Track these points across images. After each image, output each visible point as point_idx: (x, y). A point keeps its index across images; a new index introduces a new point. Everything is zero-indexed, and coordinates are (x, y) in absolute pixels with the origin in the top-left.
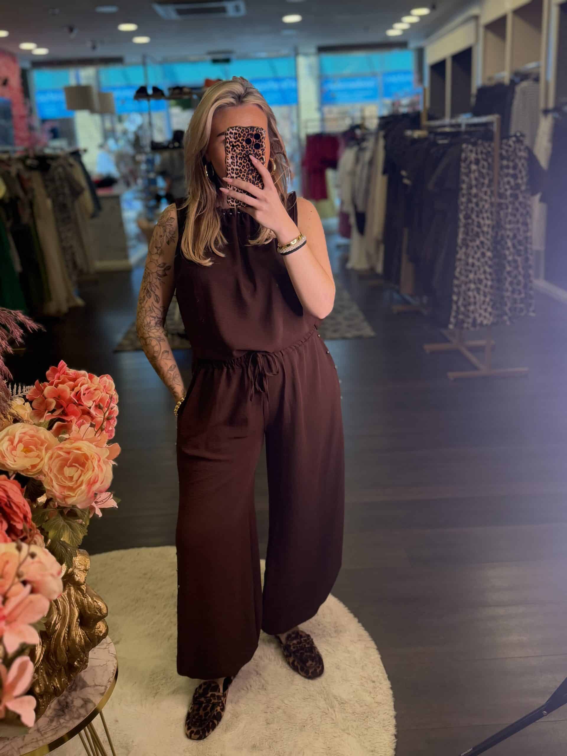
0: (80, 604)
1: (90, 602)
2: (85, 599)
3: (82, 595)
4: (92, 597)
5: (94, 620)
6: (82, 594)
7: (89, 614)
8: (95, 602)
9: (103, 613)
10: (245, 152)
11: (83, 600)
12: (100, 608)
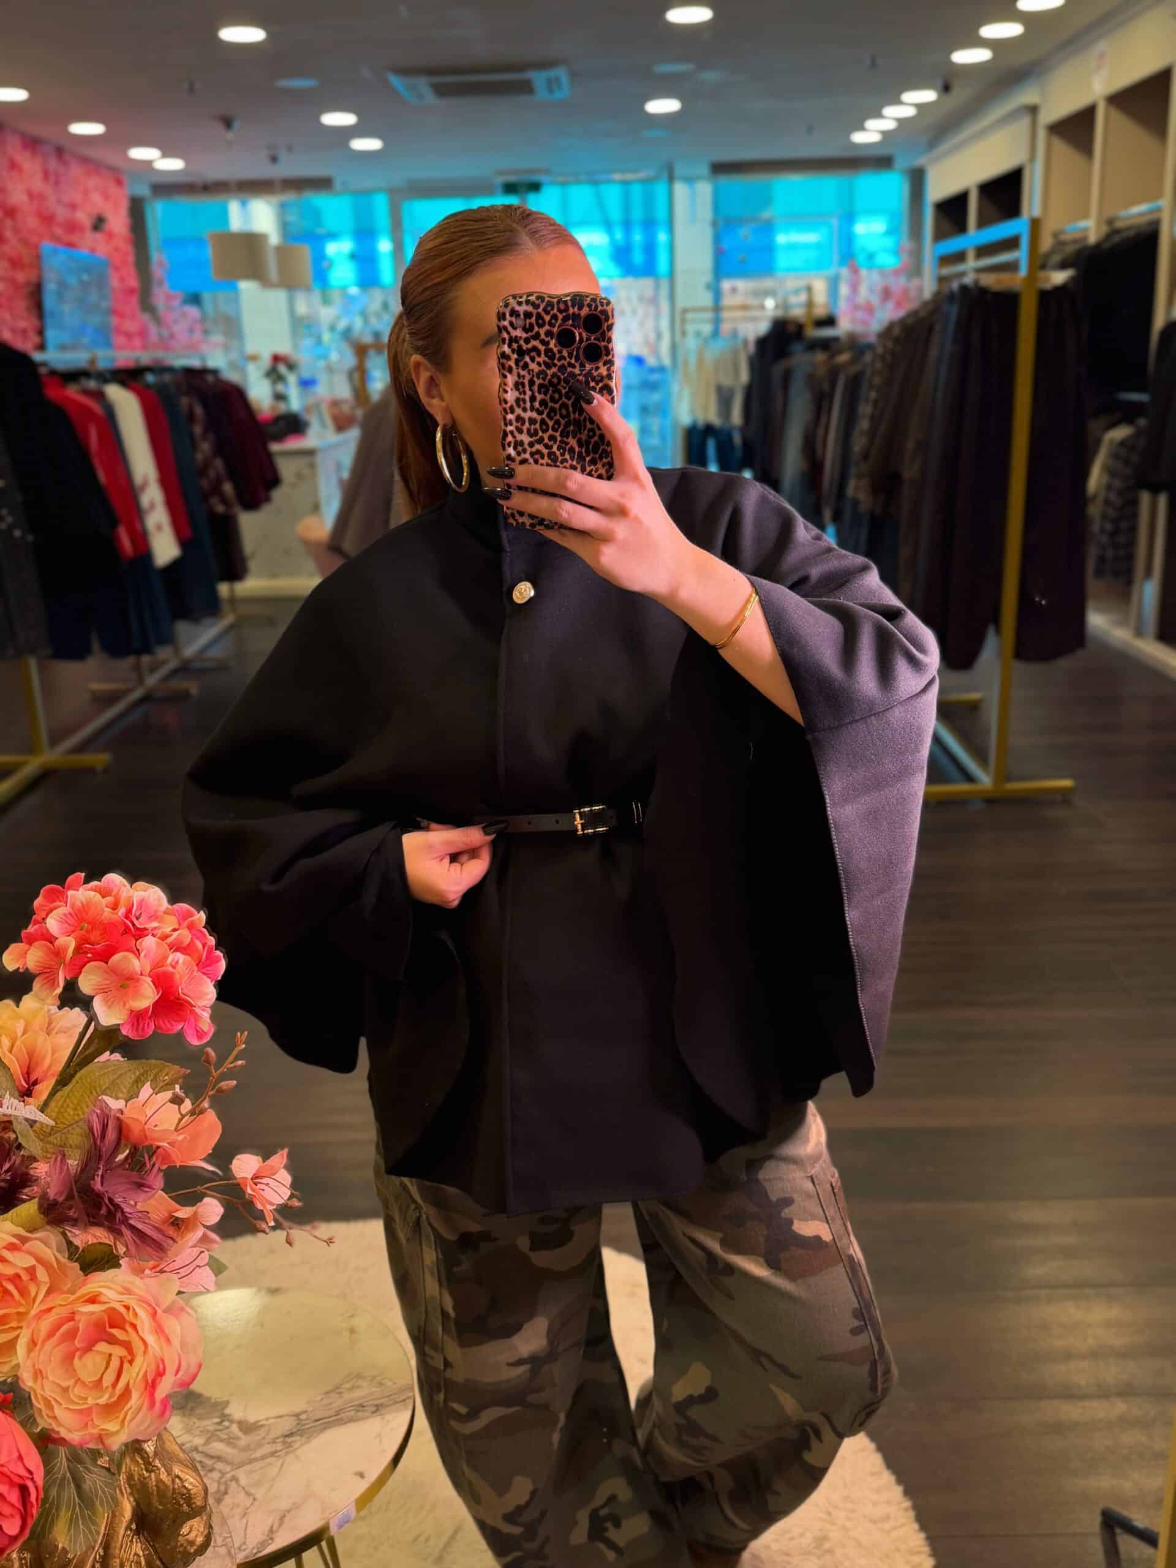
0: (138, 1487)
1: (164, 1483)
2: (153, 1475)
3: (143, 1466)
4: (172, 1469)
5: (174, 1521)
6: (144, 1464)
7: (158, 1510)
8: (177, 1480)
9: (194, 1506)
10: (554, 370)
11: (145, 1478)
12: (190, 1494)
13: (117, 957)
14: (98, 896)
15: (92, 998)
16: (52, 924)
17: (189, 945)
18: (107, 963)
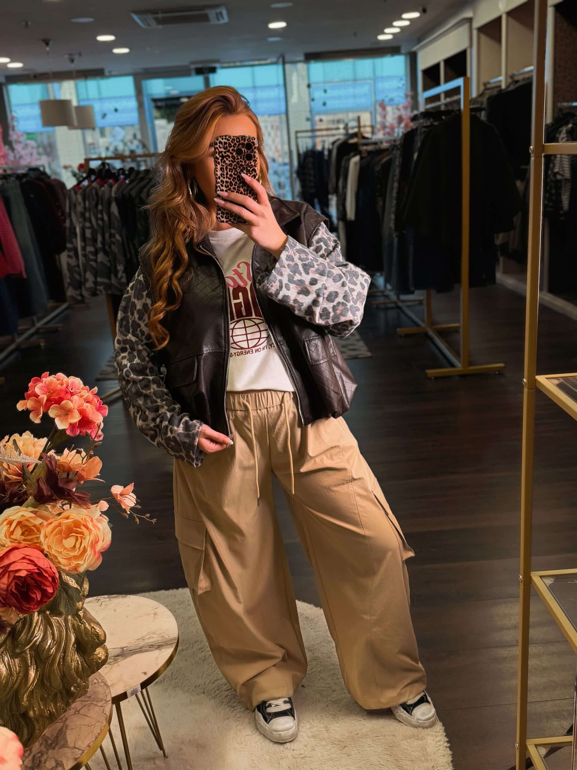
0: (77, 630)
1: (87, 628)
2: (83, 625)
3: (79, 621)
4: (90, 623)
5: (92, 647)
7: (85, 640)
8: (93, 629)
9: (100, 640)
10: (235, 163)
11: (79, 626)
12: (98, 635)
13: (64, 402)
14: (55, 380)
15: (54, 419)
16: (37, 390)
17: (92, 401)
18: (59, 404)
